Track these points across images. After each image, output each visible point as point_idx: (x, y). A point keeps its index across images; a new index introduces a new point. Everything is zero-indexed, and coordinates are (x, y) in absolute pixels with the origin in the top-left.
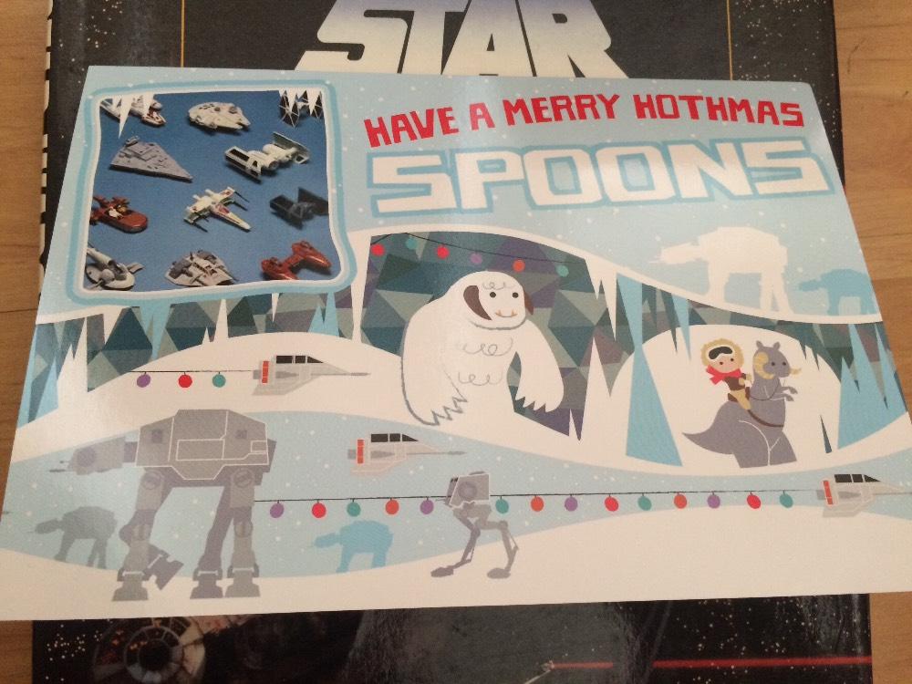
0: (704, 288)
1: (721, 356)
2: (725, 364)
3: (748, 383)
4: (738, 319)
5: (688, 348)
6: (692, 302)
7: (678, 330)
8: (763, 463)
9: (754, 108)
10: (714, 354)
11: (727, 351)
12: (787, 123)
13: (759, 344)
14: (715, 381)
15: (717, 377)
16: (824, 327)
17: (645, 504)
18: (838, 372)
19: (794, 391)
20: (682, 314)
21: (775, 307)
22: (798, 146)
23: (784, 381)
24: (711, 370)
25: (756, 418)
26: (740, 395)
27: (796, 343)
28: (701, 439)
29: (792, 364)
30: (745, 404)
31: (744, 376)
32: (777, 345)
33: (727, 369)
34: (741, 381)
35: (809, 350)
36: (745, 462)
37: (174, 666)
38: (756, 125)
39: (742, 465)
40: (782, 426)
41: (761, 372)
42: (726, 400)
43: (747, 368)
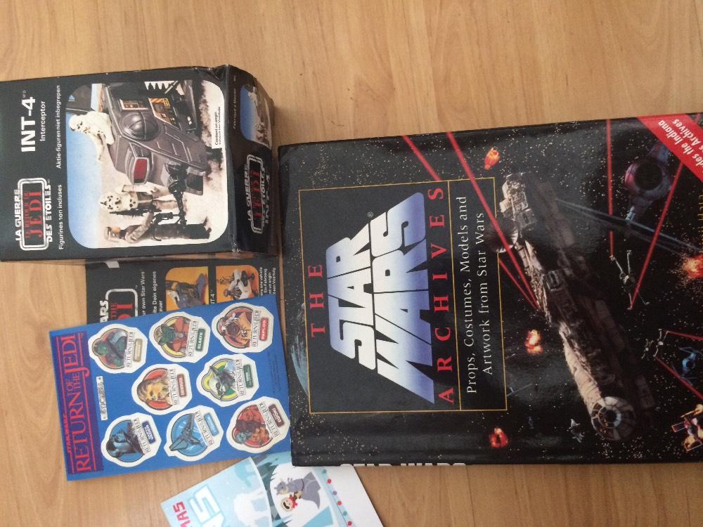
0: (265, 518)
1: (287, 505)
2: (289, 503)
3: (293, 494)
4: (272, 504)
5: (289, 517)
6: (273, 521)
7: (285, 522)
8: (316, 482)
9: (183, 522)
10: (288, 508)
11: (284, 504)
12: (184, 508)
13: (277, 494)
14: (296, 504)
15: (295, 504)
16: (262, 475)
17: (345, 513)
18: (275, 467)
19: (288, 479)
20: (278, 522)
21: (262, 493)
22: (192, 502)
23: (287, 483)
24: (294, 507)
25: (303, 487)
26: (298, 495)
27: (271, 483)
28: (318, 502)
29: (279, 482)
30: (300, 493)
31: (291, 496)
32: (275, 488)
33: (291, 502)
34: (293, 496)
35: (272, 478)
36: (318, 487)
37: (614, 409)
38: (190, 519)
39: (319, 488)
40: (302, 480)
41: (287, 491)
42: (301, 499)
43: (288, 496)
